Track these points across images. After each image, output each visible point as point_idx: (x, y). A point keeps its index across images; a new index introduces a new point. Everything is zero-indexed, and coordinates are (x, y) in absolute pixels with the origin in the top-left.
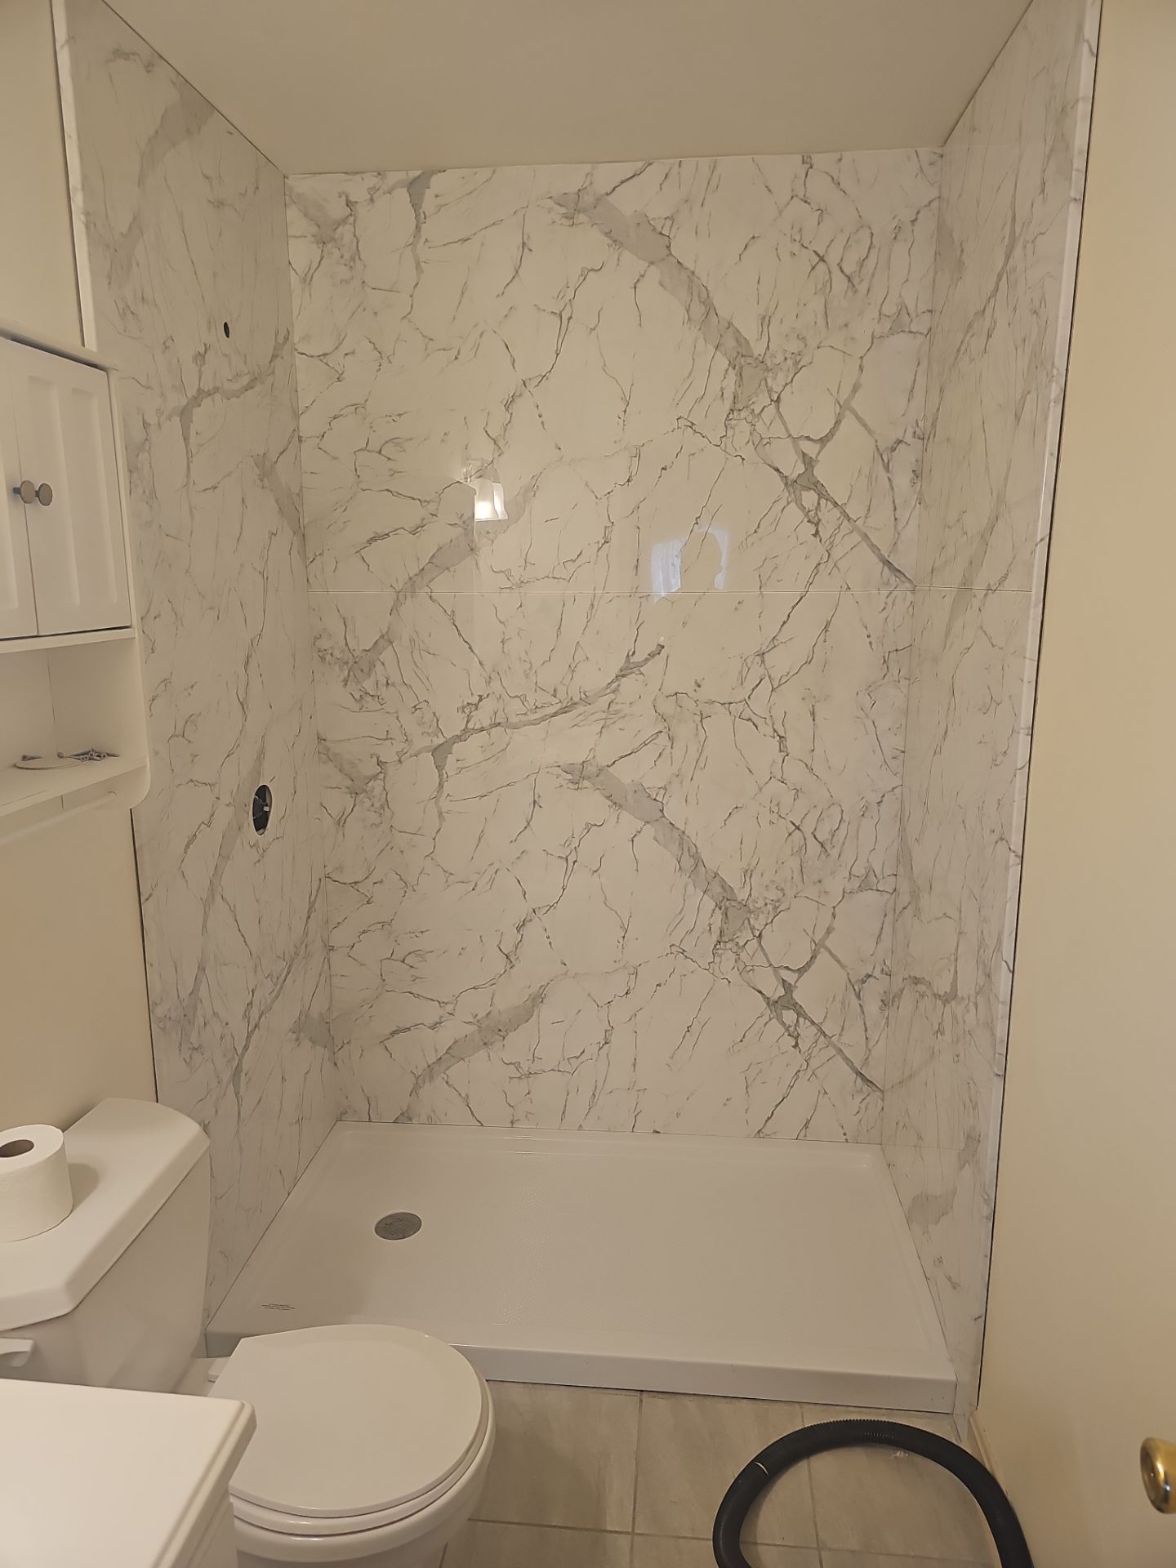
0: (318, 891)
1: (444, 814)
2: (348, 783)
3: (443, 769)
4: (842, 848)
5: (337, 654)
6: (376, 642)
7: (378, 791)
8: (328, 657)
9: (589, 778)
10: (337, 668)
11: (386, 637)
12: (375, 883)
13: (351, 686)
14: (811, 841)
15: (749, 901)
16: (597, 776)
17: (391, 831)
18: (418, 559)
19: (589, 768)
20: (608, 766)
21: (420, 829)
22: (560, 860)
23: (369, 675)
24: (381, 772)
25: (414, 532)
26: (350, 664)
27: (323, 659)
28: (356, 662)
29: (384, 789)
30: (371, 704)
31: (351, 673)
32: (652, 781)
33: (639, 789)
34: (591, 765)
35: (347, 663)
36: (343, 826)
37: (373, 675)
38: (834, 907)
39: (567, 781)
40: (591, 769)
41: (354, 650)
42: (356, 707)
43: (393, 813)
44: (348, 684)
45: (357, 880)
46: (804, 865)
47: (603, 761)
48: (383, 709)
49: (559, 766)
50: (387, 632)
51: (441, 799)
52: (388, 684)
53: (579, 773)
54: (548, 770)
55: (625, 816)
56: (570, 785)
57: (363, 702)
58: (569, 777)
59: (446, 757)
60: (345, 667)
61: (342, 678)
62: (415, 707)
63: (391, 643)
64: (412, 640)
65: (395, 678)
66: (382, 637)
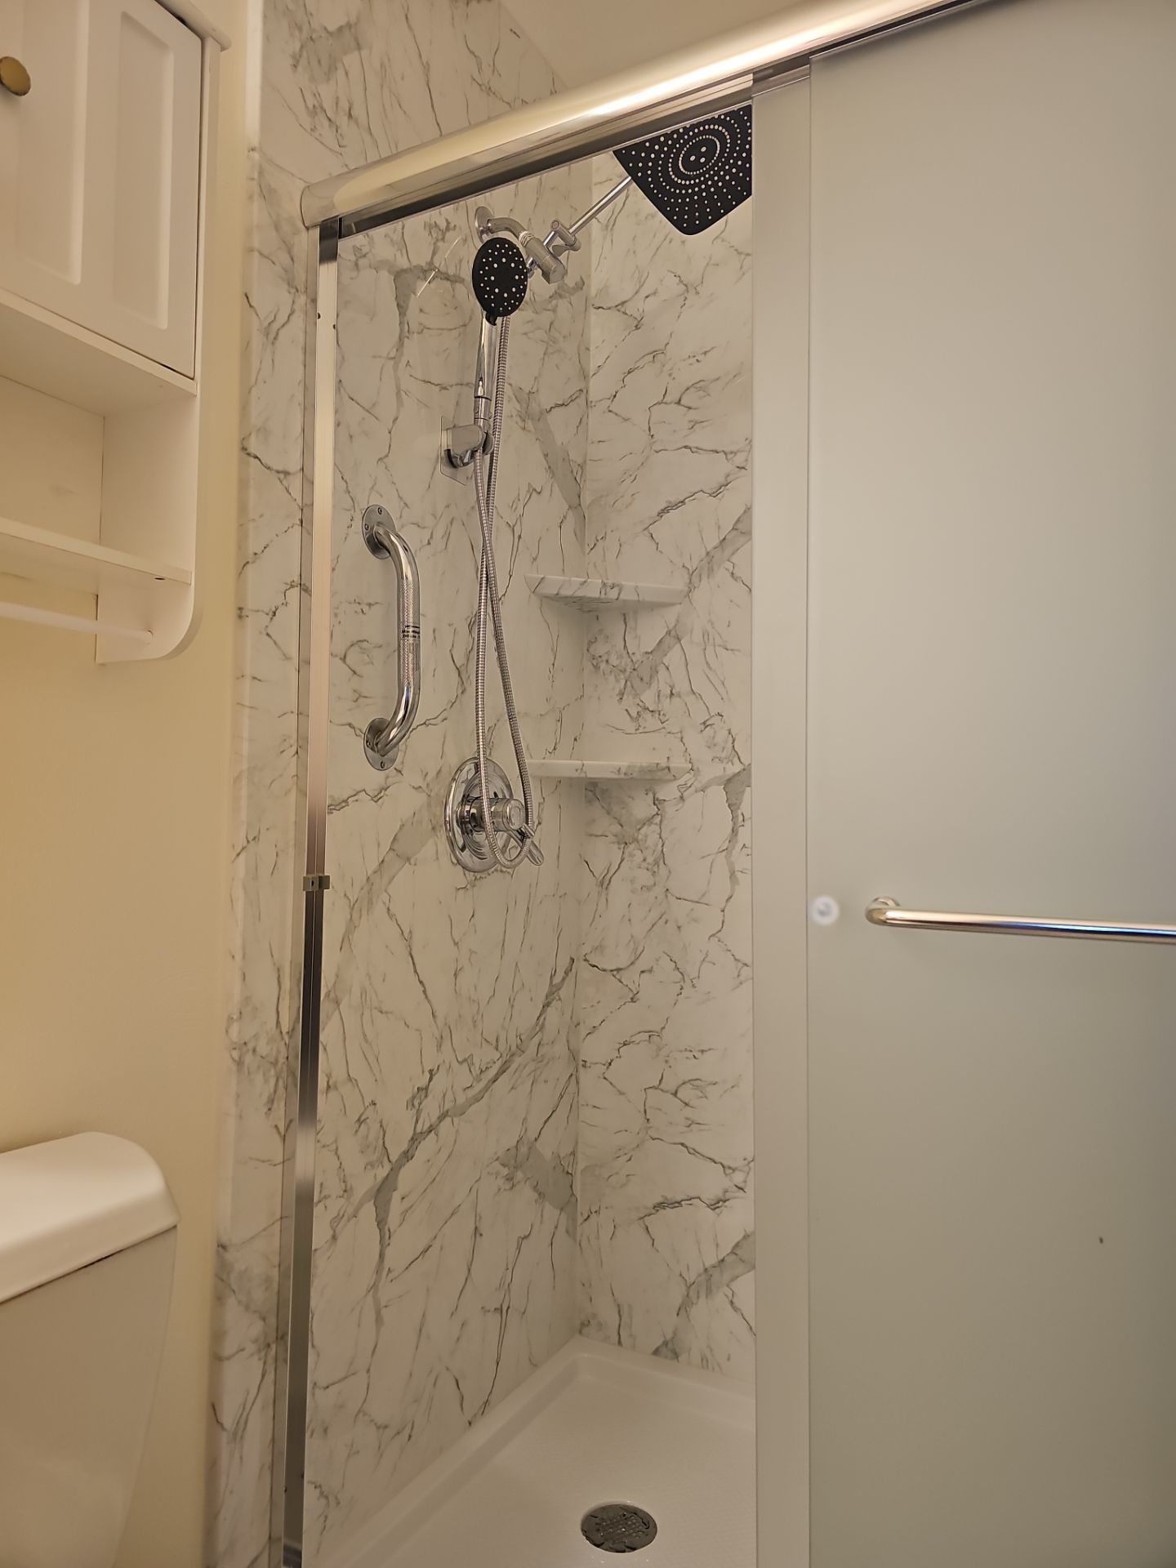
1: (739, 875)
3: (738, 808)
7: (653, 838)
17: (667, 896)
23: (650, 684)
29: (660, 837)
37: (654, 685)
41: (633, 654)
51: (734, 852)
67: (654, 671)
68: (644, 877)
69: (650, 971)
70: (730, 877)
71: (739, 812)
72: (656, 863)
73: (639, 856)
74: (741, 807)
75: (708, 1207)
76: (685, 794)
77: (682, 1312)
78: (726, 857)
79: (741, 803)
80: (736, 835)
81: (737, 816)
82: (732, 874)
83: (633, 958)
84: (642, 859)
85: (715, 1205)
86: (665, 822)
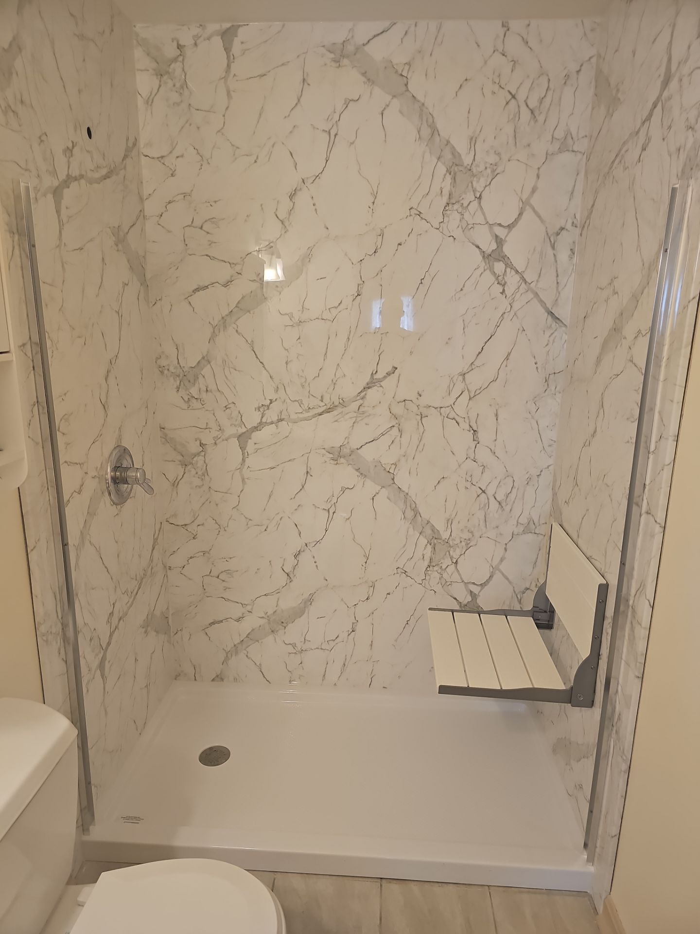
0: (159, 531)
1: (246, 480)
2: (180, 458)
3: (245, 449)
4: (512, 505)
5: (172, 369)
6: (199, 362)
8: (166, 372)
9: (344, 457)
10: (172, 379)
11: (206, 358)
12: (199, 525)
13: (182, 392)
14: (492, 499)
15: (450, 539)
16: (350, 455)
18: (228, 305)
19: (345, 450)
20: (357, 449)
21: (229, 489)
22: (324, 511)
23: (194, 384)
24: (202, 451)
25: (225, 285)
26: (181, 377)
27: (162, 372)
28: (185, 376)
30: (195, 404)
31: (182, 383)
32: (388, 460)
33: (378, 464)
34: (346, 448)
35: (178, 376)
36: (176, 487)
37: (197, 385)
38: (506, 544)
39: (329, 459)
40: (346, 451)
42: (185, 406)
43: (211, 479)
44: (180, 390)
45: (186, 523)
46: (487, 516)
47: (354, 445)
48: (204, 408)
49: (324, 449)
50: (207, 355)
51: (243, 470)
52: (207, 390)
53: (337, 453)
54: (317, 451)
55: (369, 483)
56: (332, 462)
57: (190, 402)
58: (331, 456)
59: (247, 441)
60: (178, 378)
61: (175, 386)
62: (226, 407)
63: (209, 362)
64: (224, 361)
65: (212, 387)
66: (203, 358)
67: (196, 378)
68: (197, 482)
69: (203, 525)
70: (242, 481)
71: (246, 451)
72: (203, 475)
73: (193, 472)
74: (247, 448)
75: (235, 621)
76: (217, 442)
77: (225, 663)
78: (240, 472)
79: (246, 447)
80: (245, 461)
81: (245, 453)
82: (243, 480)
83: (193, 519)
84: (195, 473)
85: (238, 620)
86: (207, 455)
